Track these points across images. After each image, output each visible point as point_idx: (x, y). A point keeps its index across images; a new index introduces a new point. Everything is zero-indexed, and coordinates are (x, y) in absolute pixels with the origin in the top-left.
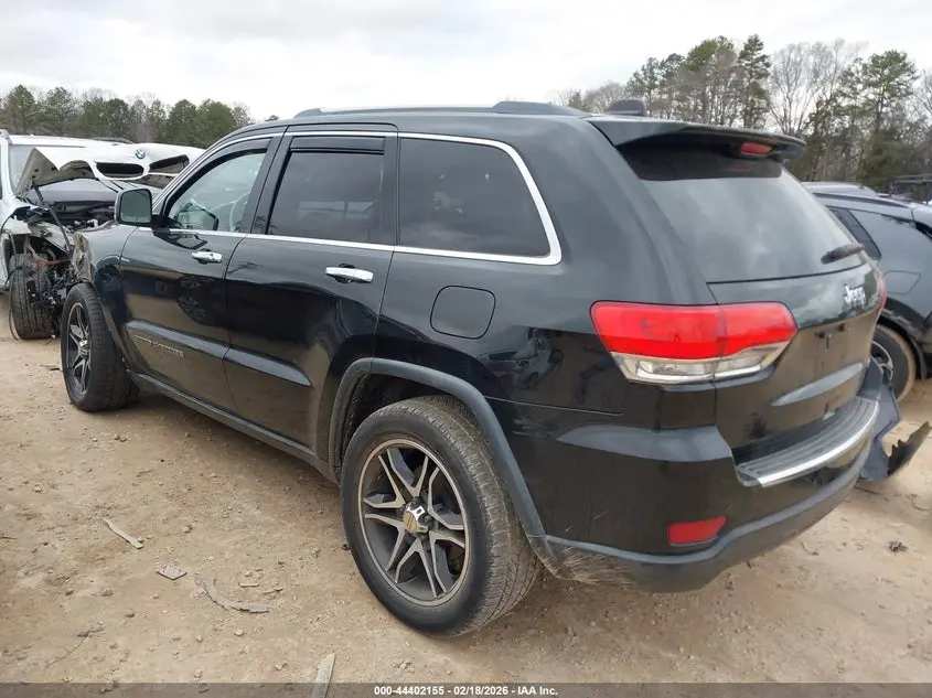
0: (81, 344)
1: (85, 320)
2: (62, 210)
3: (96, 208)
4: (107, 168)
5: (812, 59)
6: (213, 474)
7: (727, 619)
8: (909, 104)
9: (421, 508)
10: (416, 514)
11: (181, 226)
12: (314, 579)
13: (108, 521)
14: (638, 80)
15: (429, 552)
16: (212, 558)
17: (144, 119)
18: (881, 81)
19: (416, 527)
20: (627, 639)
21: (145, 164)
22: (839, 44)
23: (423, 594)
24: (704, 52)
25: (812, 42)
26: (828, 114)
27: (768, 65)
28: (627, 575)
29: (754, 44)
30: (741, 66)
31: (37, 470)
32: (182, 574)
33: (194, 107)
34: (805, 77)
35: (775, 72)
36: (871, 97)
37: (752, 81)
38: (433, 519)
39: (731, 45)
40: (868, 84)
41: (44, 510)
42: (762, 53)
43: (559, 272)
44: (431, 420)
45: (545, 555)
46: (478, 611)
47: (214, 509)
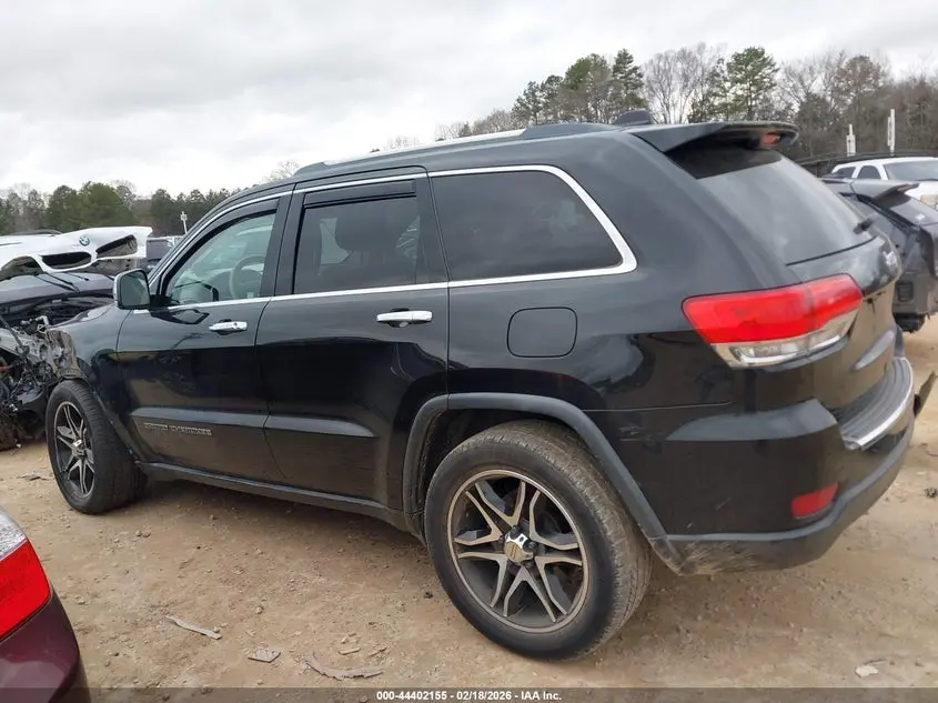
0: (76, 444)
1: (77, 418)
2: (6, 312)
3: (43, 303)
4: (52, 260)
5: (679, 65)
6: (259, 551)
7: (819, 588)
8: (774, 95)
9: (522, 535)
10: (519, 542)
11: (178, 303)
12: (412, 633)
13: (172, 618)
14: (523, 105)
15: (539, 578)
16: (298, 633)
17: (21, 211)
18: (747, 77)
19: (521, 555)
20: (737, 626)
21: (91, 250)
22: (701, 48)
23: (539, 621)
24: (581, 70)
25: (678, 49)
26: (703, 114)
27: (640, 76)
28: (755, 557)
29: (624, 58)
30: (616, 80)
31: (70, 584)
32: (276, 654)
33: (74, 192)
34: (677, 84)
35: (649, 81)
36: (740, 93)
37: (629, 91)
38: (537, 544)
39: (604, 62)
40: (735, 81)
41: (97, 621)
42: (633, 65)
43: (639, 277)
44: (524, 445)
45: (667, 554)
46: (609, 624)
47: (277, 584)
